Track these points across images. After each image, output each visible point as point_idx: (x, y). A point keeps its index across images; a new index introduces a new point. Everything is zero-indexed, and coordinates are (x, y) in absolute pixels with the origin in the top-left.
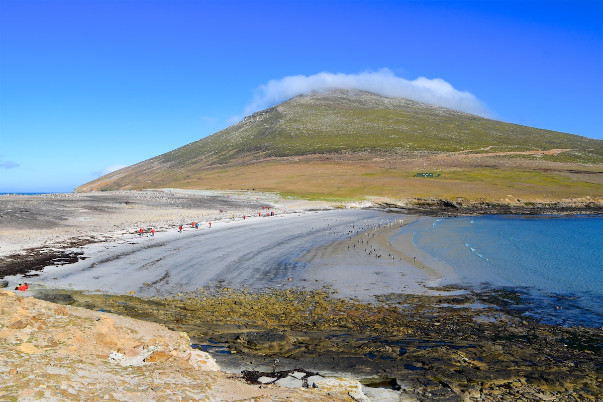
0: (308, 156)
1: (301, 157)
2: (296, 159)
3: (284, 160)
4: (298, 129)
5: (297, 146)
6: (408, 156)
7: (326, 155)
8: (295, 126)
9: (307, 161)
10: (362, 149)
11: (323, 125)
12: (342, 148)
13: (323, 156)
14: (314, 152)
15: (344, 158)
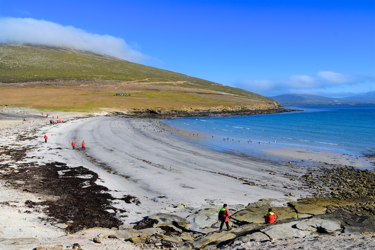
0: (31, 82)
1: (25, 83)
2: (22, 84)
3: (12, 86)
4: (15, 64)
5: (19, 76)
6: (103, 83)
7: (44, 82)
8: (12, 62)
9: (33, 86)
10: (70, 78)
11: (34, 62)
12: (56, 78)
13: (42, 83)
14: (35, 80)
15: (59, 84)
